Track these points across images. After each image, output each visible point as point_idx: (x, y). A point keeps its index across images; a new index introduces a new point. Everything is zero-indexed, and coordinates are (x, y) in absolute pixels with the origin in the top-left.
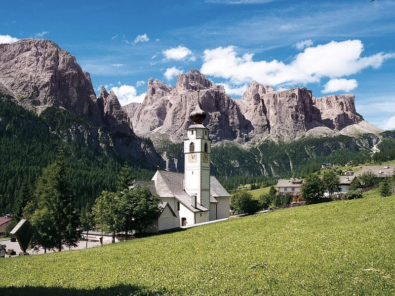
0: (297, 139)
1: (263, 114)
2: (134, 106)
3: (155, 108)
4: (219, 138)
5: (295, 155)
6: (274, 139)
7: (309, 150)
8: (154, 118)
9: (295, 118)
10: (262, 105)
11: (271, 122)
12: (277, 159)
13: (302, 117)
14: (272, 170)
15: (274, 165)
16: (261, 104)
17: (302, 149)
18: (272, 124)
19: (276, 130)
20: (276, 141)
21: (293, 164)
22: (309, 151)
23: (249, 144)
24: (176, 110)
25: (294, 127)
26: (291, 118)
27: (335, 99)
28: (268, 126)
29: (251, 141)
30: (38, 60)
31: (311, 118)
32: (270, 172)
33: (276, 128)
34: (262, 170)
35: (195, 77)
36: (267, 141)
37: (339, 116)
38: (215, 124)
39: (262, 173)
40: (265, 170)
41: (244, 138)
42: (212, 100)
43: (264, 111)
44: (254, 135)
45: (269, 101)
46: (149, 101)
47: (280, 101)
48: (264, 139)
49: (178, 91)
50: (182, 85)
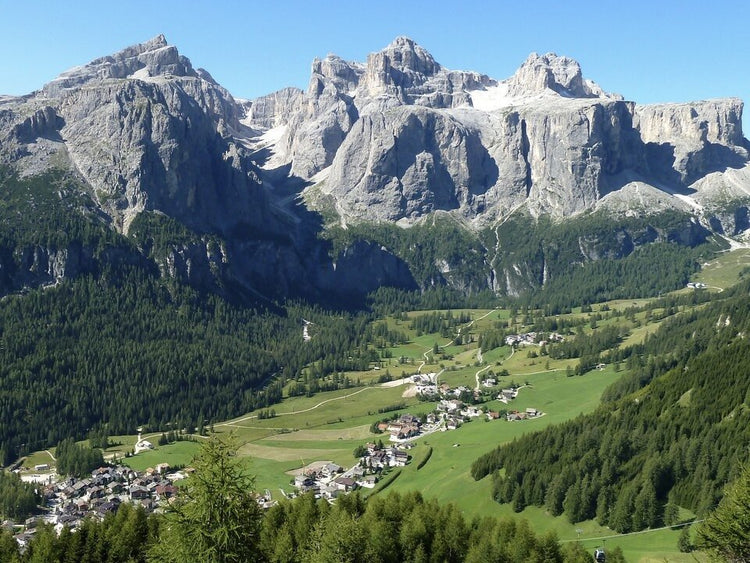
0: (575, 214)
1: (520, 156)
2: (290, 95)
3: (320, 129)
4: (425, 207)
5: (556, 254)
6: (532, 212)
7: (586, 246)
8: (317, 150)
9: (579, 170)
10: (520, 138)
11: (533, 171)
12: (520, 260)
13: (593, 169)
14: (508, 283)
15: (512, 272)
16: (519, 135)
17: (573, 243)
18: (534, 178)
19: (541, 191)
20: (535, 214)
21: (549, 274)
22: (584, 249)
23: (483, 220)
24: (353, 149)
25: (574, 190)
26: (570, 171)
27: (689, 115)
28: (528, 182)
29: (487, 214)
30: (122, 125)
31: (620, 163)
32: (503, 285)
33: (540, 187)
34: (489, 280)
35: (404, 57)
36: (518, 214)
37: (690, 154)
38: (420, 181)
39: (490, 284)
40: (495, 280)
41: (476, 207)
42: (420, 131)
43: (525, 148)
44: (496, 199)
45: (534, 129)
46: (311, 108)
47: (555, 133)
48: (514, 209)
49: (369, 88)
50: (377, 75)
